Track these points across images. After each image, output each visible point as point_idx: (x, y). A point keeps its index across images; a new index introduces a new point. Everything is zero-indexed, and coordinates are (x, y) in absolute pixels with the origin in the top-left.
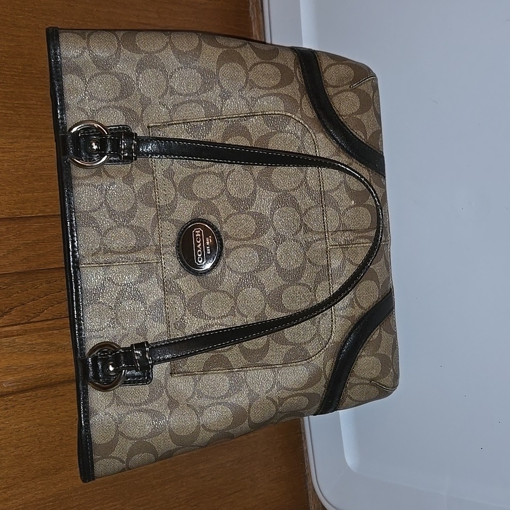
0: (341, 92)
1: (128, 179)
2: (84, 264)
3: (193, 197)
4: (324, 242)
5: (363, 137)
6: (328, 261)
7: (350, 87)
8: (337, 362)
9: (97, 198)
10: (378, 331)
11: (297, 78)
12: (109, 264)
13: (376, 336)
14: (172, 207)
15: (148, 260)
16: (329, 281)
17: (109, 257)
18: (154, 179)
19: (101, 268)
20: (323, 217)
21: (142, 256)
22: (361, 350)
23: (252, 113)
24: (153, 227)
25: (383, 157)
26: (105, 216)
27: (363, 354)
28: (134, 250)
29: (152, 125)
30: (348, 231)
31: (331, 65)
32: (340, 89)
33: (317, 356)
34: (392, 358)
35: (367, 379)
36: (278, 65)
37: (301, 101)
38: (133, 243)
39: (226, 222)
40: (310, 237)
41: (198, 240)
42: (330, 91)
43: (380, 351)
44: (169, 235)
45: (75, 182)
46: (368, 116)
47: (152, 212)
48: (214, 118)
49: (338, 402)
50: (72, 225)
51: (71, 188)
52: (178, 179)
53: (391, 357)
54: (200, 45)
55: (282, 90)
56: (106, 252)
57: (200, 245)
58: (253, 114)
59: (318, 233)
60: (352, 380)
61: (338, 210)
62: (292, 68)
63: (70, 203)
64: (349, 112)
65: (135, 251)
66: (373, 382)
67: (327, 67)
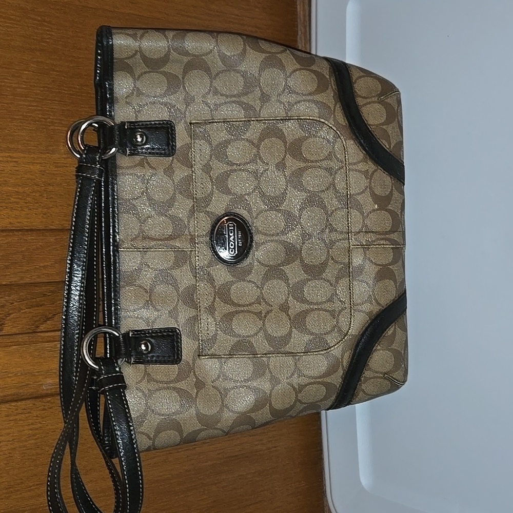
0: (369, 103)
1: (169, 171)
2: (124, 248)
3: (228, 192)
4: (347, 241)
5: (388, 146)
6: (349, 259)
7: (378, 99)
8: (354, 355)
9: (139, 188)
10: (393, 327)
11: (332, 87)
12: (146, 250)
13: (391, 332)
14: (207, 200)
15: (183, 248)
16: (349, 277)
17: (147, 243)
18: (192, 173)
19: (139, 252)
20: (348, 218)
22: (377, 345)
23: (288, 117)
24: (189, 218)
25: (404, 166)
26: (145, 204)
27: (379, 347)
28: (171, 238)
29: (194, 122)
30: (370, 232)
31: (360, 77)
32: (369, 100)
33: (336, 347)
34: (404, 354)
35: (381, 373)
36: (315, 72)
37: (334, 109)
38: (170, 231)
39: (257, 217)
40: (334, 236)
41: (231, 233)
42: (360, 101)
43: (393, 346)
44: (204, 226)
45: (119, 171)
46: (393, 128)
47: (189, 203)
48: (253, 119)
49: (353, 396)
50: (114, 211)
51: (115, 176)
52: (215, 174)
53: (403, 352)
54: (244, 50)
55: (318, 97)
56: (144, 238)
57: (233, 237)
58: (290, 118)
59: (341, 233)
60: (367, 374)
61: (362, 213)
62: (328, 77)
63: (113, 190)
64: (377, 123)
66: (387, 376)
67: (357, 79)
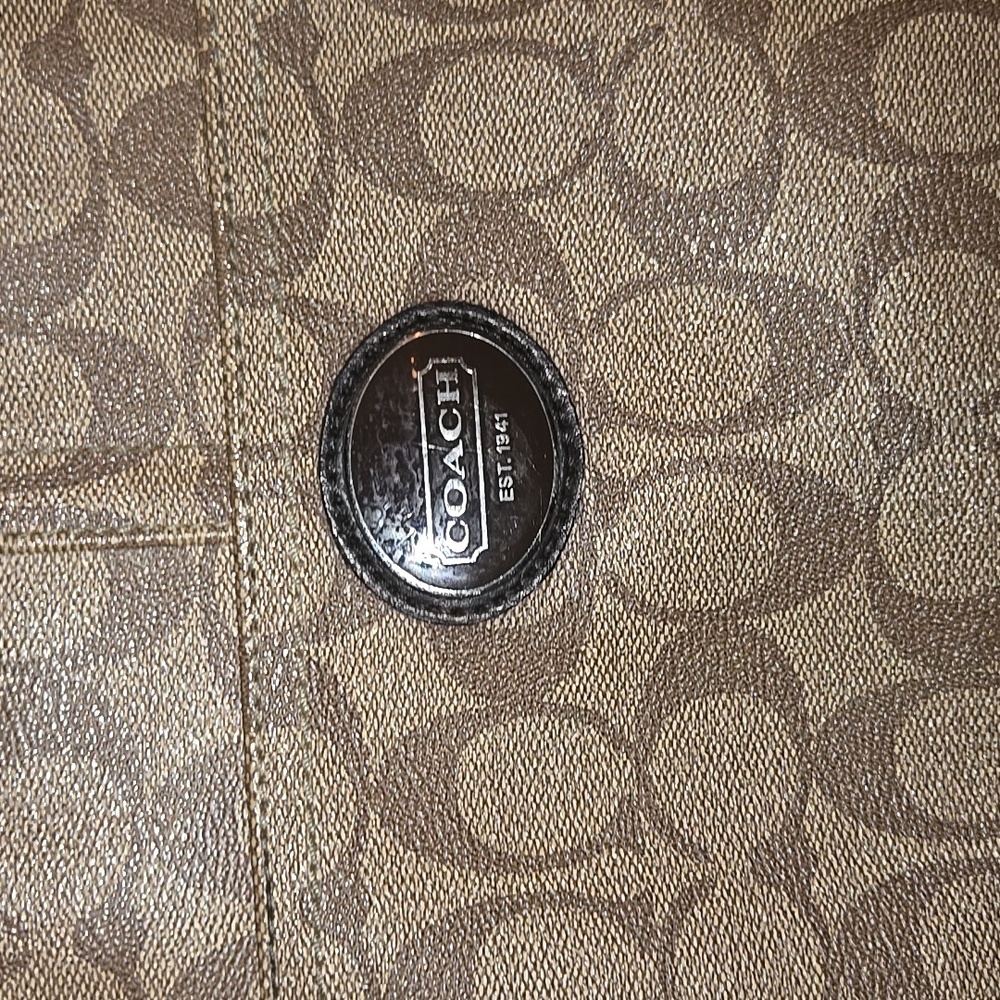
15: (162, 529)
21: (122, 502)
24: (193, 341)
38: (73, 428)
39: (600, 325)
41: (449, 426)
44: (283, 390)
47: (191, 253)
57: (458, 451)
65: (87, 474)
